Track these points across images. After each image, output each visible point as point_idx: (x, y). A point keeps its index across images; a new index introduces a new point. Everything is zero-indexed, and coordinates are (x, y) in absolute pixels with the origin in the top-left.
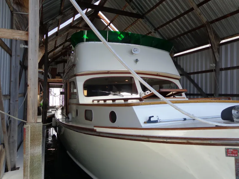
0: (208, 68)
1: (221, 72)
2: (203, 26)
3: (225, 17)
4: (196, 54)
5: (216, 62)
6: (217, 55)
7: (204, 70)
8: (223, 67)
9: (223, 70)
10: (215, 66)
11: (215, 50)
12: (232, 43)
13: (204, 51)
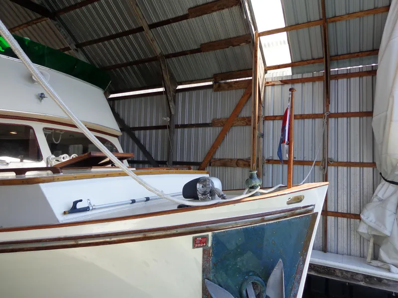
0: (160, 124)
1: (176, 129)
2: (155, 59)
3: (184, 53)
4: (143, 99)
5: (170, 115)
6: (172, 104)
7: (154, 125)
8: (180, 123)
9: (179, 128)
10: (169, 120)
11: (170, 98)
12: (191, 92)
13: (155, 97)
